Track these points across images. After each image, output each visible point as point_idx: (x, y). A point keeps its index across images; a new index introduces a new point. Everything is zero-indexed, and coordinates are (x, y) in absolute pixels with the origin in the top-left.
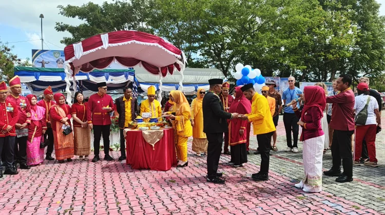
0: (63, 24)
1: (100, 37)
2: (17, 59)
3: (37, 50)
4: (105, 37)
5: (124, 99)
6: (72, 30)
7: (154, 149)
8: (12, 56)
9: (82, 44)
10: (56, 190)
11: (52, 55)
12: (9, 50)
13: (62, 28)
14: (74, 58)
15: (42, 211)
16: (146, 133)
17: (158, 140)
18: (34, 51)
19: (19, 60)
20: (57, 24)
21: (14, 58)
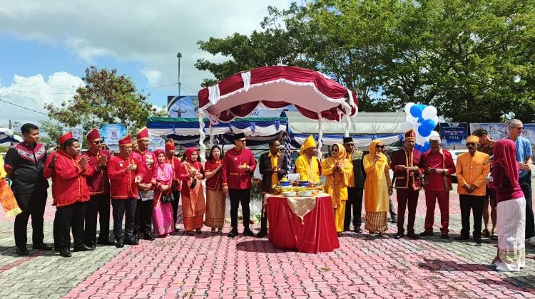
0: (204, 61)
1: (241, 76)
2: (152, 108)
3: (173, 97)
4: (246, 76)
5: (270, 154)
6: (214, 68)
7: (303, 223)
8: (147, 105)
9: (219, 87)
10: (179, 268)
11: (189, 102)
12: (144, 99)
13: (203, 66)
14: (208, 105)
15: (160, 291)
16: (292, 200)
17: (309, 211)
18: (170, 98)
19: (155, 110)
20: (198, 61)
21: (149, 107)
